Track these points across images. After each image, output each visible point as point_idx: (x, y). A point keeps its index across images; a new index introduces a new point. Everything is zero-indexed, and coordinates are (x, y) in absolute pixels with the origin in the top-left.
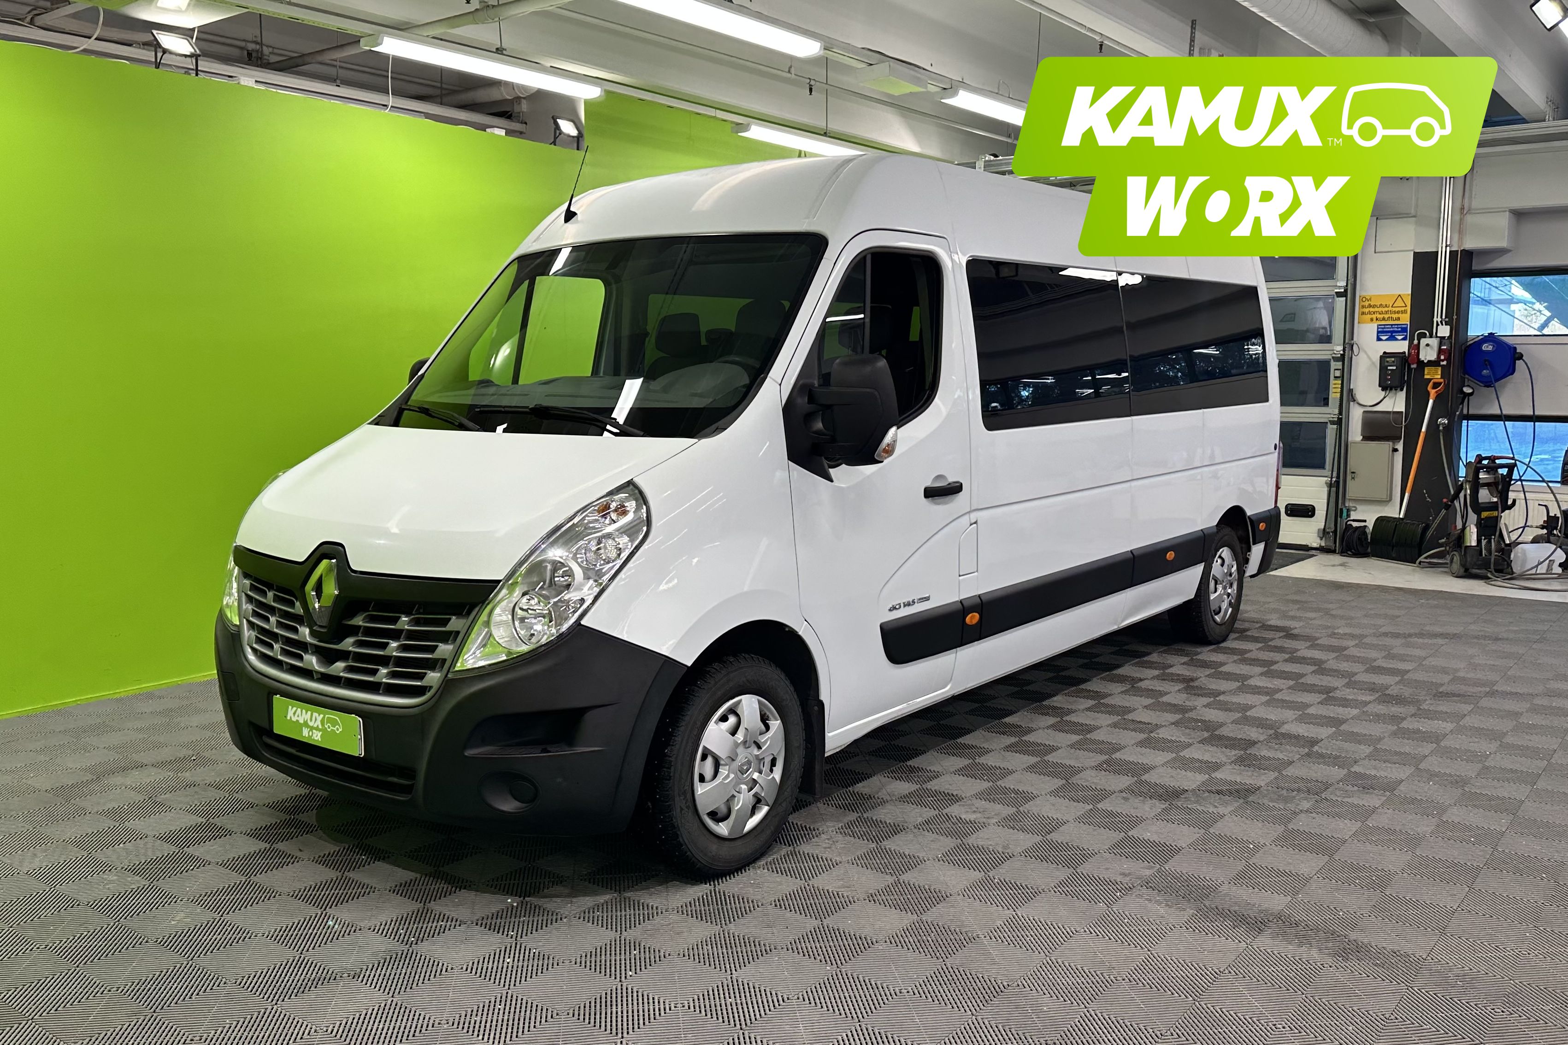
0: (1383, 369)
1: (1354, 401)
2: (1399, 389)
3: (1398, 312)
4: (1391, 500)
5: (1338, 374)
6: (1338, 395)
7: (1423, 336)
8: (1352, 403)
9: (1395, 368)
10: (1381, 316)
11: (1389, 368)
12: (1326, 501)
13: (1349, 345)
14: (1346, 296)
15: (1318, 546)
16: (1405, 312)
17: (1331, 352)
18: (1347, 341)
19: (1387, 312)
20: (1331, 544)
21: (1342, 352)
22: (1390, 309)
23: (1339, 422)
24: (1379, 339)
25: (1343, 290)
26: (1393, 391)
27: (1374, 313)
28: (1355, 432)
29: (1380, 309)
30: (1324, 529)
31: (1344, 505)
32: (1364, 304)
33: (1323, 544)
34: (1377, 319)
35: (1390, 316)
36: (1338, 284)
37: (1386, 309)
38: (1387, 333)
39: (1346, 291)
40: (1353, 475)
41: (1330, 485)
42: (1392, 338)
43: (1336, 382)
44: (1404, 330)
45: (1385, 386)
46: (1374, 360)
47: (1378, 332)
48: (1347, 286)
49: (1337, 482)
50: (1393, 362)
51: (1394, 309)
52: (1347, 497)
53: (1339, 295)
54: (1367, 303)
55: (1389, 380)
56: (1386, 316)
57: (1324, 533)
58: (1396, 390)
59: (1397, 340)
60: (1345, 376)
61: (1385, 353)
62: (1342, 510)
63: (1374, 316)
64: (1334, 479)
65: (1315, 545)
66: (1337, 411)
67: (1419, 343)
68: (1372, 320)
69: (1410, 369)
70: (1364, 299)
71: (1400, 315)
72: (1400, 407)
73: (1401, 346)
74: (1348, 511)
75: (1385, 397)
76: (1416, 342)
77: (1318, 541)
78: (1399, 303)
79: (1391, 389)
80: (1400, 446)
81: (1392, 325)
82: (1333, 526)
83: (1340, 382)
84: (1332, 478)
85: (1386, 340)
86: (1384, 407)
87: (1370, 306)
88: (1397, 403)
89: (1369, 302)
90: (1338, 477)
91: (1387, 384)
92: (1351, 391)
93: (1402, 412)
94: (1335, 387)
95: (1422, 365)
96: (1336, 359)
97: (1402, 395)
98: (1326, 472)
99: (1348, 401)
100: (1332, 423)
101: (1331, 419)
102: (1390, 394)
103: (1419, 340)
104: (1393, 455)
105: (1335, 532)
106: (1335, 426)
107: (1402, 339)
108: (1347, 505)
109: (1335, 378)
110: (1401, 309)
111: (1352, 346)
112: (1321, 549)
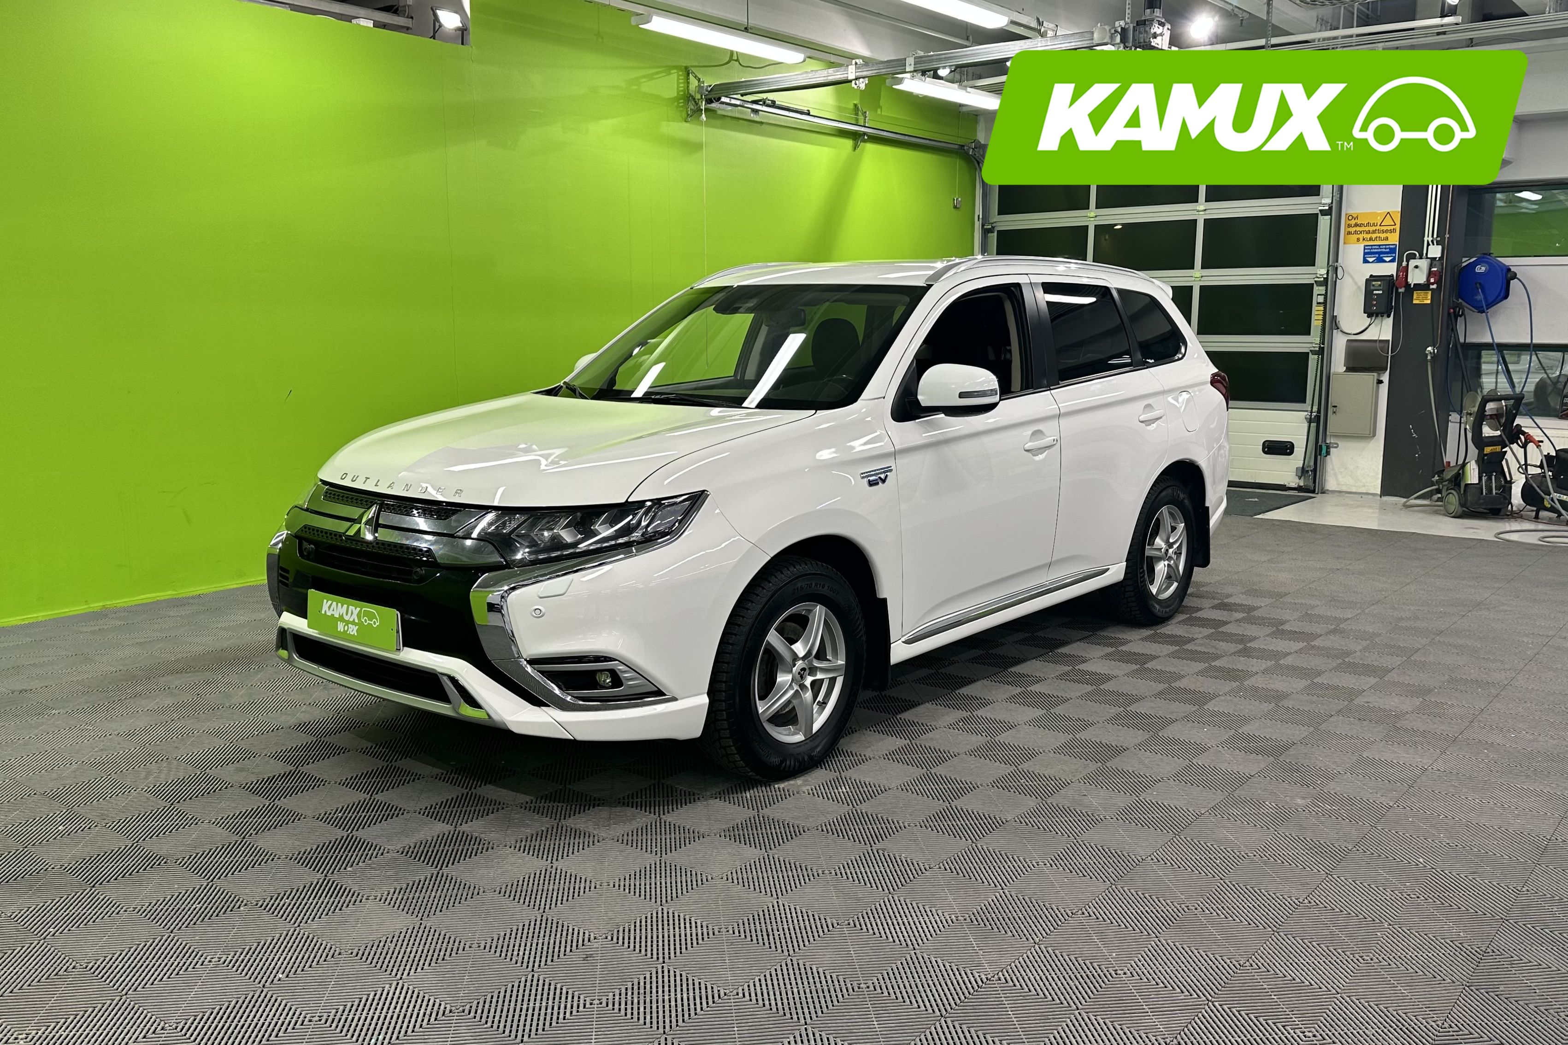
0: (1368, 293)
1: (1338, 328)
2: (1385, 316)
3: (1387, 231)
4: (1374, 435)
5: (1321, 299)
6: (1320, 322)
7: (1413, 257)
8: (1335, 331)
9: (1381, 292)
10: (1369, 236)
11: (1375, 292)
12: (1305, 437)
13: (1334, 268)
14: (1331, 214)
15: (1296, 486)
16: (1394, 231)
17: (1314, 276)
18: (1331, 264)
19: (1374, 232)
20: (1311, 484)
21: (1325, 276)
22: (1378, 227)
23: (1320, 352)
24: (1365, 261)
25: (1327, 208)
26: (1380, 318)
27: (1361, 233)
28: (1338, 363)
29: (1367, 229)
30: (1303, 467)
31: (1325, 441)
32: (1350, 222)
33: (1302, 484)
34: (1364, 239)
35: (1378, 235)
36: (1323, 202)
37: (1374, 228)
38: (1374, 254)
39: (1331, 208)
40: (1335, 409)
41: (1310, 421)
42: (1380, 260)
43: (1319, 308)
44: (1392, 251)
45: (1370, 312)
46: (1359, 284)
47: (1365, 254)
48: (1332, 203)
49: (1318, 418)
50: (1380, 285)
51: (1382, 228)
52: (1328, 433)
53: (1324, 213)
54: (1353, 222)
55: (1375, 305)
56: (1374, 236)
57: (1303, 472)
58: (1382, 316)
59: (1385, 261)
60: (1329, 302)
61: (1371, 276)
62: (1321, 447)
63: (1361, 236)
64: (1315, 414)
65: (1293, 485)
66: (1318, 340)
67: (1408, 265)
68: (1358, 240)
69: (1397, 294)
70: (1350, 218)
71: (1388, 235)
72: (1387, 335)
73: (1389, 269)
74: (1328, 448)
75: (1370, 325)
76: (1404, 264)
77: (1297, 480)
78: (1388, 221)
79: (1377, 316)
80: (1386, 378)
81: (1379, 246)
82: (1312, 463)
83: (1322, 308)
84: (1311, 412)
85: (1373, 262)
86: (1369, 335)
87: (1356, 225)
88: (1383, 330)
89: (1356, 221)
90: (1319, 411)
91: (1373, 310)
92: (1334, 318)
93: (1389, 340)
94: (1317, 312)
95: (1410, 289)
96: (1319, 284)
97: (1388, 323)
98: (1307, 406)
99: (1331, 329)
100: (1314, 352)
101: (1312, 349)
102: (1376, 321)
103: (1408, 261)
104: (1378, 388)
105: (1315, 471)
106: (1316, 357)
107: (1390, 261)
108: (1328, 442)
109: (1318, 303)
110: (1389, 228)
111: (1337, 268)
112: (1299, 489)
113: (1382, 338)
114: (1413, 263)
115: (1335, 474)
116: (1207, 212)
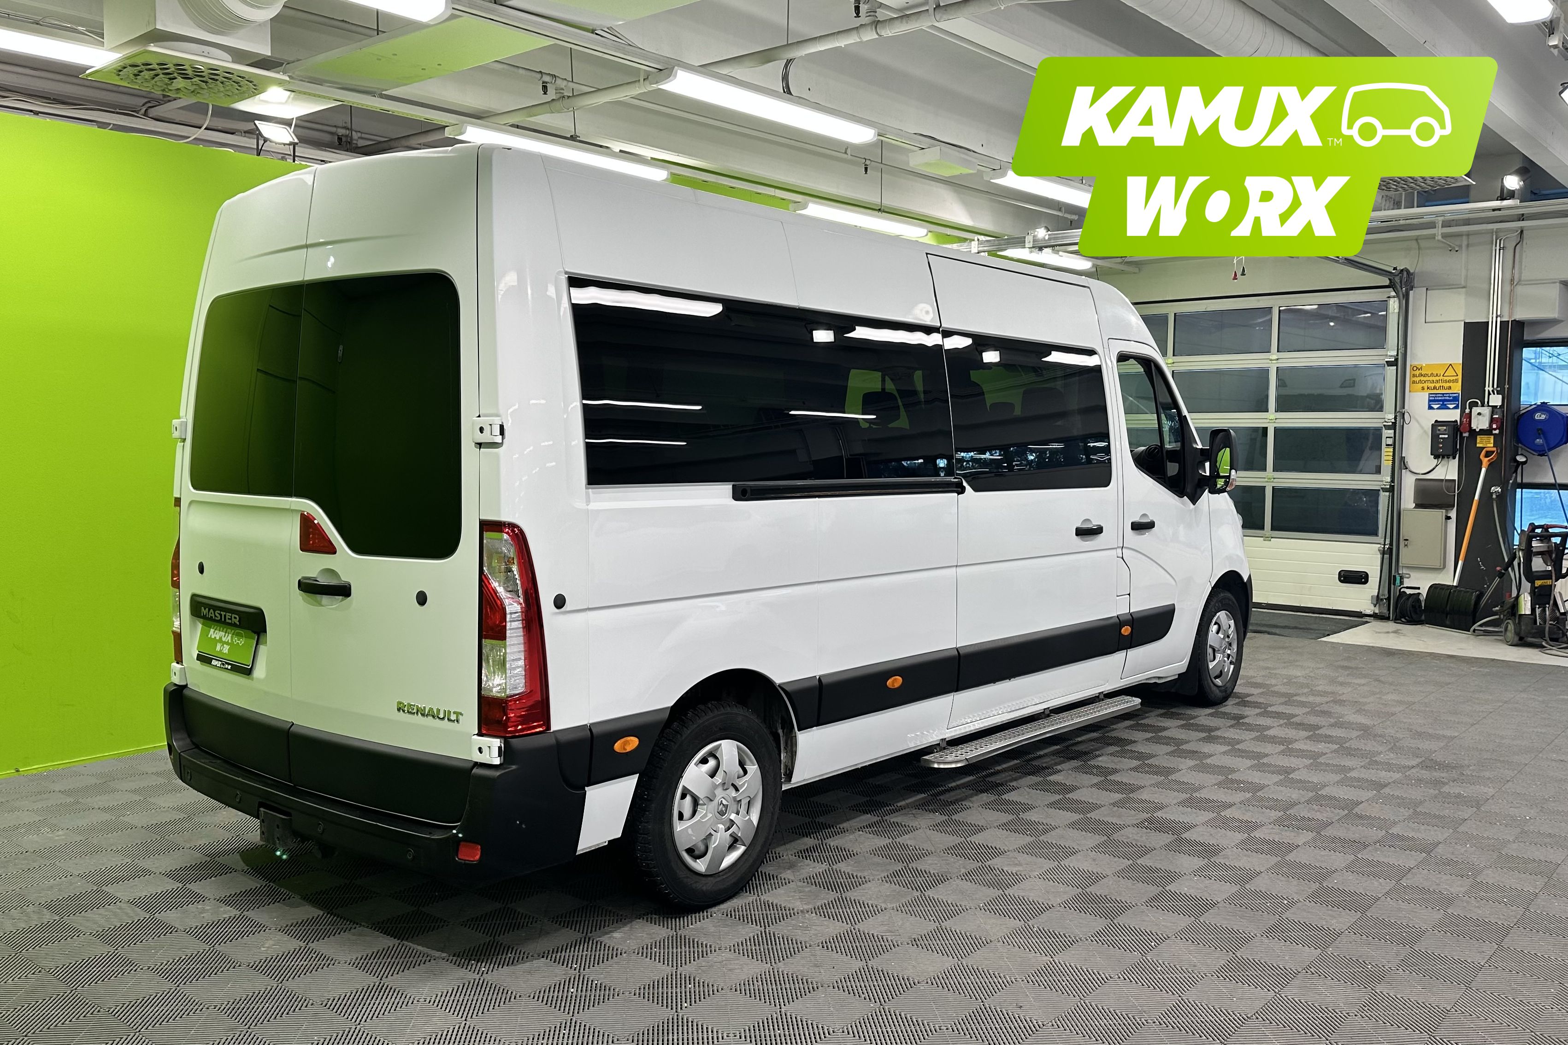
0: (1435, 437)
1: (1406, 468)
2: (1451, 457)
3: (1449, 381)
4: (1444, 567)
5: (1390, 441)
6: (1390, 463)
7: (1475, 404)
8: (1404, 471)
9: (1446, 436)
10: (1432, 385)
11: (1441, 436)
12: (1379, 568)
13: (1400, 413)
14: (1397, 365)
15: (1372, 613)
16: (1456, 381)
17: (1383, 420)
18: (1398, 410)
19: (1437, 381)
20: (1385, 611)
21: (1393, 421)
22: (1441, 378)
23: (1391, 489)
24: (1430, 408)
25: (1393, 360)
26: (1446, 459)
27: (1425, 382)
28: (1408, 500)
29: (1431, 378)
30: (1378, 596)
31: (1398, 571)
32: (1415, 373)
33: (1377, 611)
34: (1428, 388)
35: (1441, 385)
36: (1389, 354)
37: (1437, 378)
38: (1439, 401)
39: (1396, 360)
40: (1406, 542)
41: (1383, 553)
42: (1444, 407)
43: (1388, 450)
44: (1455, 399)
45: (1437, 454)
46: (1426, 428)
47: (1430, 401)
48: (1397, 355)
49: (1391, 549)
50: (1445, 430)
51: (1445, 378)
52: (1400, 564)
53: (1389, 364)
54: (1417, 372)
55: (1441, 448)
56: (1438, 385)
57: (1378, 600)
58: (1448, 458)
59: (1449, 408)
60: (1397, 444)
61: (1436, 421)
62: (1395, 577)
63: (1425, 385)
64: (1387, 546)
65: (1369, 612)
66: (1389, 479)
67: (1471, 412)
68: (1423, 388)
69: (1462, 438)
70: (1415, 369)
71: (1451, 384)
72: (1453, 475)
73: (1454, 415)
74: (1402, 578)
75: (1437, 466)
76: (1467, 411)
77: (1372, 607)
78: (1450, 372)
79: (1443, 457)
80: (1453, 514)
81: (1443, 394)
82: (1386, 592)
83: (1392, 450)
84: (1385, 545)
85: (1438, 408)
86: (1437, 475)
87: (1421, 375)
88: (1449, 471)
89: (1420, 371)
90: (1391, 544)
91: (1439, 452)
92: (1402, 459)
93: (1455, 480)
94: (1387, 453)
95: (1474, 434)
96: (1387, 428)
97: (1454, 464)
98: (1380, 539)
99: (1400, 469)
100: (1385, 490)
101: (1383, 486)
102: (1443, 462)
103: (1471, 409)
104: (1446, 523)
105: (1389, 599)
106: (1387, 494)
107: (1454, 408)
108: (1401, 572)
109: (1387, 445)
110: (1452, 378)
111: (1404, 414)
112: (1375, 616)
113: (1448, 478)
114: (1475, 410)
116: (1279, 361)
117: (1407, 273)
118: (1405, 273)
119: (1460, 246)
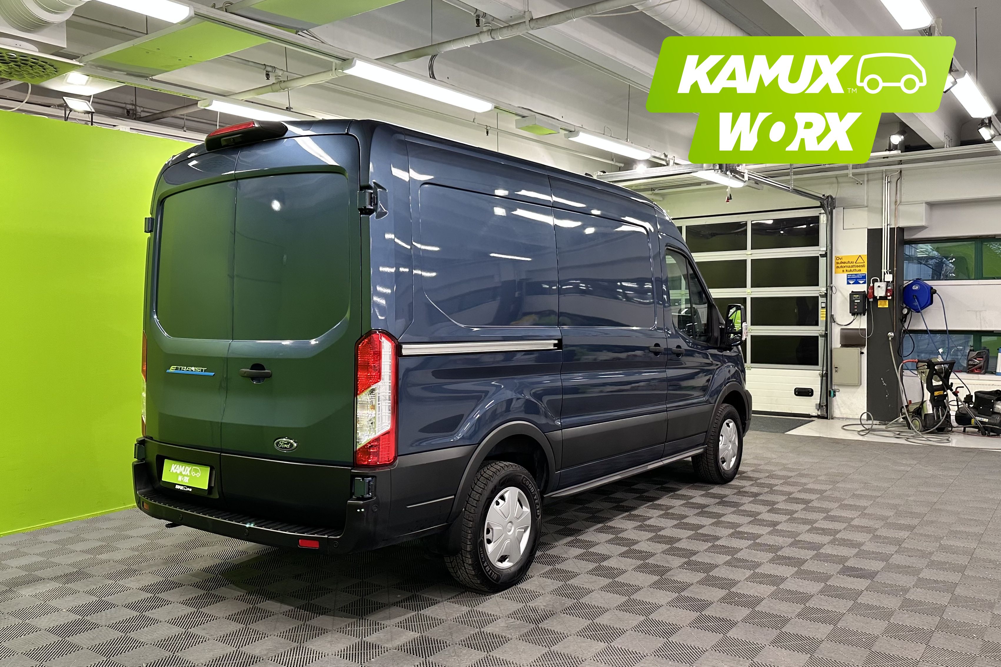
0: (852, 302)
1: (835, 322)
2: (862, 314)
3: (859, 266)
4: (861, 384)
5: (824, 305)
6: (824, 319)
7: (877, 281)
8: (833, 324)
9: (859, 301)
10: (849, 269)
11: (856, 301)
12: (820, 386)
13: (830, 287)
14: (826, 257)
15: (816, 415)
16: (863, 266)
17: (819, 292)
18: (828, 285)
19: (852, 266)
20: (825, 414)
21: (825, 292)
22: (854, 264)
23: (826, 336)
24: (848, 283)
25: (824, 253)
26: (859, 316)
27: (844, 267)
28: (836, 342)
29: (848, 265)
30: (820, 404)
31: (832, 388)
32: (838, 261)
33: (819, 414)
34: (846, 271)
35: (855, 268)
36: (821, 249)
37: (852, 264)
38: (854, 279)
39: (826, 253)
40: (836, 369)
41: (822, 376)
42: (857, 283)
43: (823, 310)
44: (864, 277)
45: (853, 313)
46: (846, 296)
47: (848, 279)
48: (827, 250)
49: (827, 374)
50: (858, 297)
51: (857, 264)
52: (833, 383)
53: (822, 256)
54: (839, 261)
55: (856, 309)
56: (852, 269)
57: (820, 406)
58: (861, 315)
59: (860, 283)
60: (828, 307)
61: (852, 292)
62: (830, 391)
63: (845, 269)
64: (824, 372)
65: (814, 414)
66: (824, 329)
67: (874, 285)
68: (843, 271)
69: (869, 302)
70: (838, 259)
71: (861, 268)
72: (864, 326)
73: (862, 288)
74: (835, 392)
75: (854, 320)
76: (871, 285)
77: (816, 411)
78: (860, 260)
79: (857, 315)
80: (865, 350)
81: (856, 274)
82: (825, 401)
83: (825, 310)
84: (823, 371)
85: (853, 284)
86: (854, 326)
87: (842, 263)
88: (861, 323)
89: (841, 260)
90: (827, 370)
91: (855, 312)
92: (832, 316)
93: (865, 329)
94: (822, 314)
95: (876, 299)
96: (822, 296)
97: (865, 318)
98: (819, 367)
99: (831, 322)
100: (822, 336)
101: (820, 334)
102: (857, 317)
103: (873, 284)
104: (861, 356)
105: (827, 406)
106: (823, 338)
107: (863, 283)
108: (834, 388)
109: (822, 307)
110: (861, 264)
111: (832, 287)
112: (818, 417)
113: (861, 328)
114: (876, 284)
115: (839, 408)
116: (752, 255)
117: (831, 198)
118: (830, 198)
119: (863, 181)
